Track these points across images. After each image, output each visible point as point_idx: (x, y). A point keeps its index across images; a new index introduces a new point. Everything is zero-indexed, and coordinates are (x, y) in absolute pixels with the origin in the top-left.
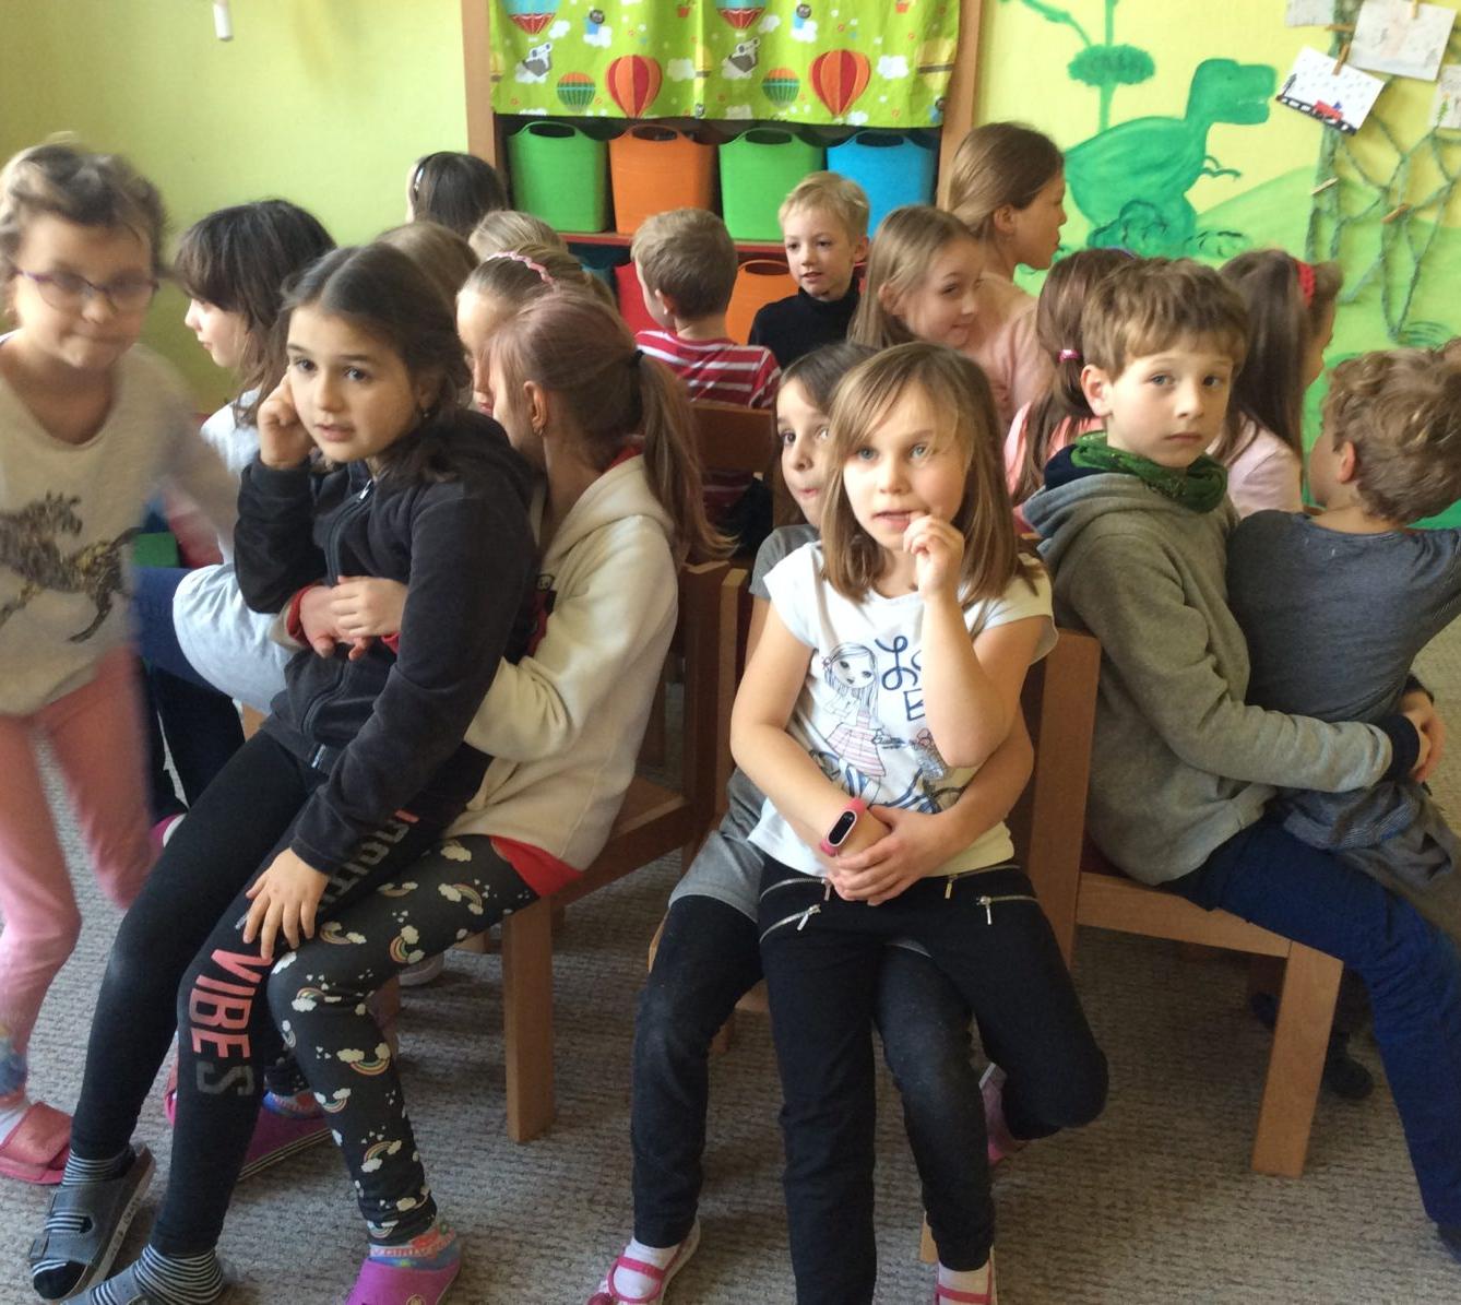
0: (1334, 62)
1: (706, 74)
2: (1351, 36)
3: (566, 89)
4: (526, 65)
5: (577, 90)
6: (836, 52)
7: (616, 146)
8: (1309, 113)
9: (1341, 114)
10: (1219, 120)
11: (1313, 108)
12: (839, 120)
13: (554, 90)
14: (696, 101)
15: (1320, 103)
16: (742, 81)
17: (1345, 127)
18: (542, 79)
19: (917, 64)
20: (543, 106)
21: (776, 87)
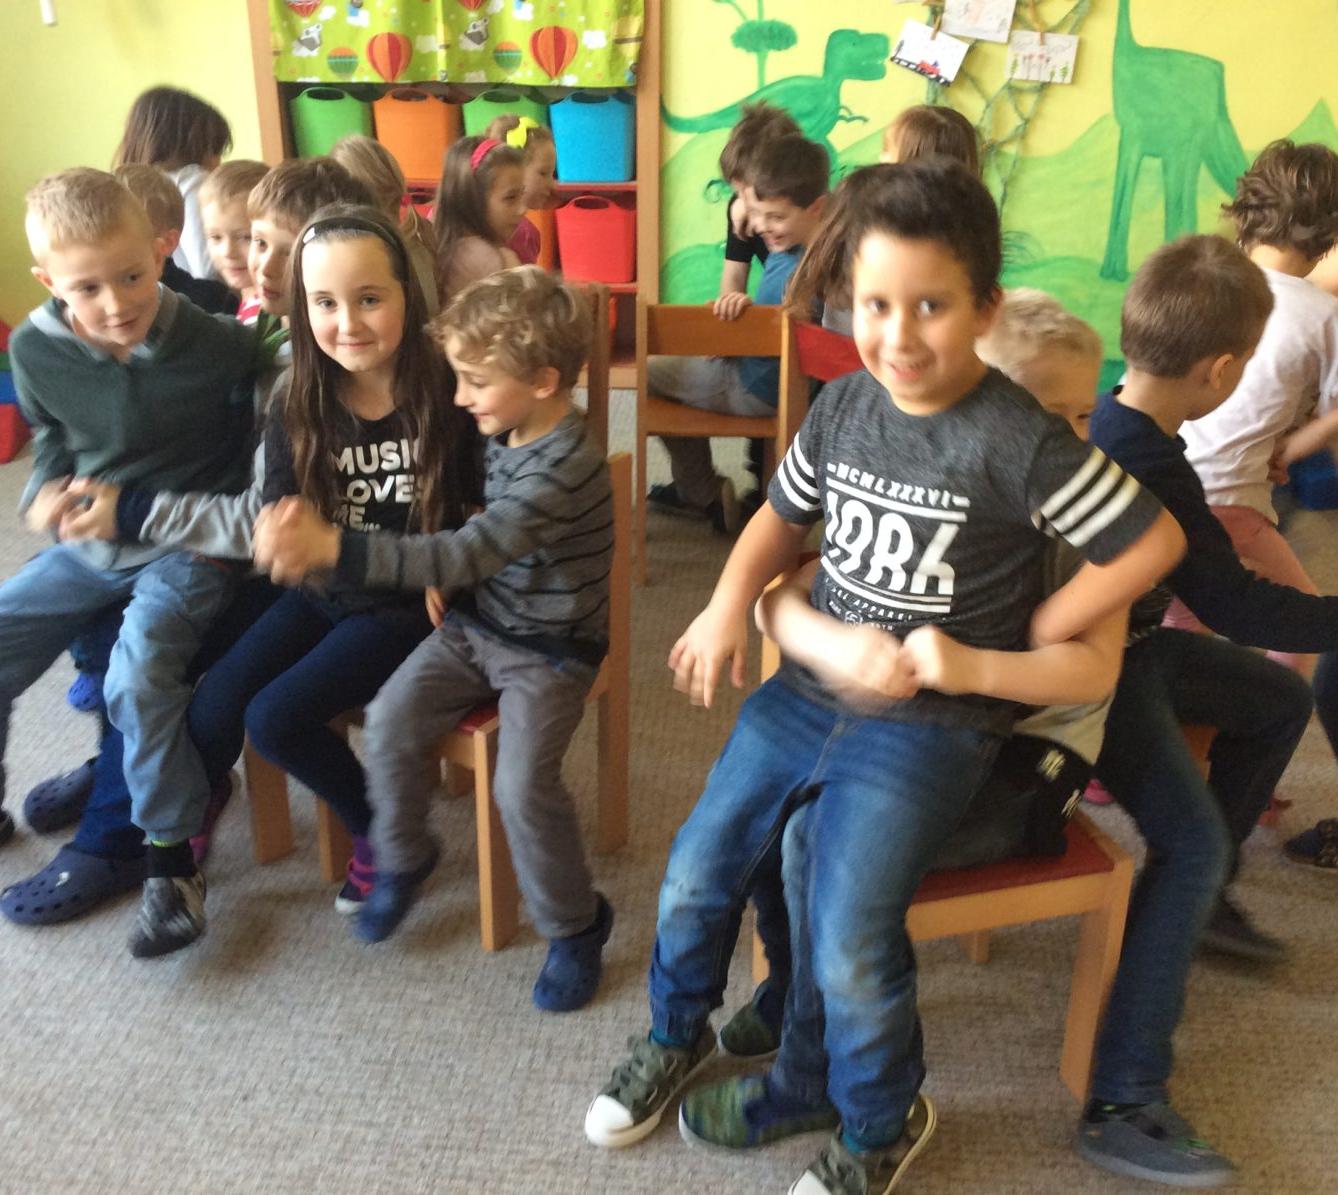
0: (931, 30)
1: (447, 47)
2: (942, 10)
3: (334, 61)
4: (302, 42)
5: (343, 61)
6: (549, 28)
7: (379, 105)
8: (915, 70)
9: (938, 71)
10: (850, 78)
11: (918, 66)
12: (555, 82)
13: (325, 62)
14: (440, 68)
15: (923, 63)
16: (475, 52)
17: (942, 81)
18: (315, 53)
19: (613, 37)
20: (316, 75)
21: (503, 57)
